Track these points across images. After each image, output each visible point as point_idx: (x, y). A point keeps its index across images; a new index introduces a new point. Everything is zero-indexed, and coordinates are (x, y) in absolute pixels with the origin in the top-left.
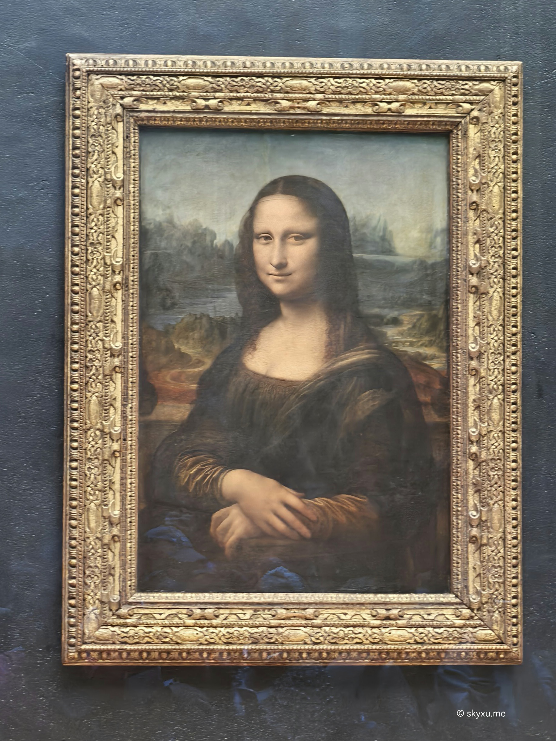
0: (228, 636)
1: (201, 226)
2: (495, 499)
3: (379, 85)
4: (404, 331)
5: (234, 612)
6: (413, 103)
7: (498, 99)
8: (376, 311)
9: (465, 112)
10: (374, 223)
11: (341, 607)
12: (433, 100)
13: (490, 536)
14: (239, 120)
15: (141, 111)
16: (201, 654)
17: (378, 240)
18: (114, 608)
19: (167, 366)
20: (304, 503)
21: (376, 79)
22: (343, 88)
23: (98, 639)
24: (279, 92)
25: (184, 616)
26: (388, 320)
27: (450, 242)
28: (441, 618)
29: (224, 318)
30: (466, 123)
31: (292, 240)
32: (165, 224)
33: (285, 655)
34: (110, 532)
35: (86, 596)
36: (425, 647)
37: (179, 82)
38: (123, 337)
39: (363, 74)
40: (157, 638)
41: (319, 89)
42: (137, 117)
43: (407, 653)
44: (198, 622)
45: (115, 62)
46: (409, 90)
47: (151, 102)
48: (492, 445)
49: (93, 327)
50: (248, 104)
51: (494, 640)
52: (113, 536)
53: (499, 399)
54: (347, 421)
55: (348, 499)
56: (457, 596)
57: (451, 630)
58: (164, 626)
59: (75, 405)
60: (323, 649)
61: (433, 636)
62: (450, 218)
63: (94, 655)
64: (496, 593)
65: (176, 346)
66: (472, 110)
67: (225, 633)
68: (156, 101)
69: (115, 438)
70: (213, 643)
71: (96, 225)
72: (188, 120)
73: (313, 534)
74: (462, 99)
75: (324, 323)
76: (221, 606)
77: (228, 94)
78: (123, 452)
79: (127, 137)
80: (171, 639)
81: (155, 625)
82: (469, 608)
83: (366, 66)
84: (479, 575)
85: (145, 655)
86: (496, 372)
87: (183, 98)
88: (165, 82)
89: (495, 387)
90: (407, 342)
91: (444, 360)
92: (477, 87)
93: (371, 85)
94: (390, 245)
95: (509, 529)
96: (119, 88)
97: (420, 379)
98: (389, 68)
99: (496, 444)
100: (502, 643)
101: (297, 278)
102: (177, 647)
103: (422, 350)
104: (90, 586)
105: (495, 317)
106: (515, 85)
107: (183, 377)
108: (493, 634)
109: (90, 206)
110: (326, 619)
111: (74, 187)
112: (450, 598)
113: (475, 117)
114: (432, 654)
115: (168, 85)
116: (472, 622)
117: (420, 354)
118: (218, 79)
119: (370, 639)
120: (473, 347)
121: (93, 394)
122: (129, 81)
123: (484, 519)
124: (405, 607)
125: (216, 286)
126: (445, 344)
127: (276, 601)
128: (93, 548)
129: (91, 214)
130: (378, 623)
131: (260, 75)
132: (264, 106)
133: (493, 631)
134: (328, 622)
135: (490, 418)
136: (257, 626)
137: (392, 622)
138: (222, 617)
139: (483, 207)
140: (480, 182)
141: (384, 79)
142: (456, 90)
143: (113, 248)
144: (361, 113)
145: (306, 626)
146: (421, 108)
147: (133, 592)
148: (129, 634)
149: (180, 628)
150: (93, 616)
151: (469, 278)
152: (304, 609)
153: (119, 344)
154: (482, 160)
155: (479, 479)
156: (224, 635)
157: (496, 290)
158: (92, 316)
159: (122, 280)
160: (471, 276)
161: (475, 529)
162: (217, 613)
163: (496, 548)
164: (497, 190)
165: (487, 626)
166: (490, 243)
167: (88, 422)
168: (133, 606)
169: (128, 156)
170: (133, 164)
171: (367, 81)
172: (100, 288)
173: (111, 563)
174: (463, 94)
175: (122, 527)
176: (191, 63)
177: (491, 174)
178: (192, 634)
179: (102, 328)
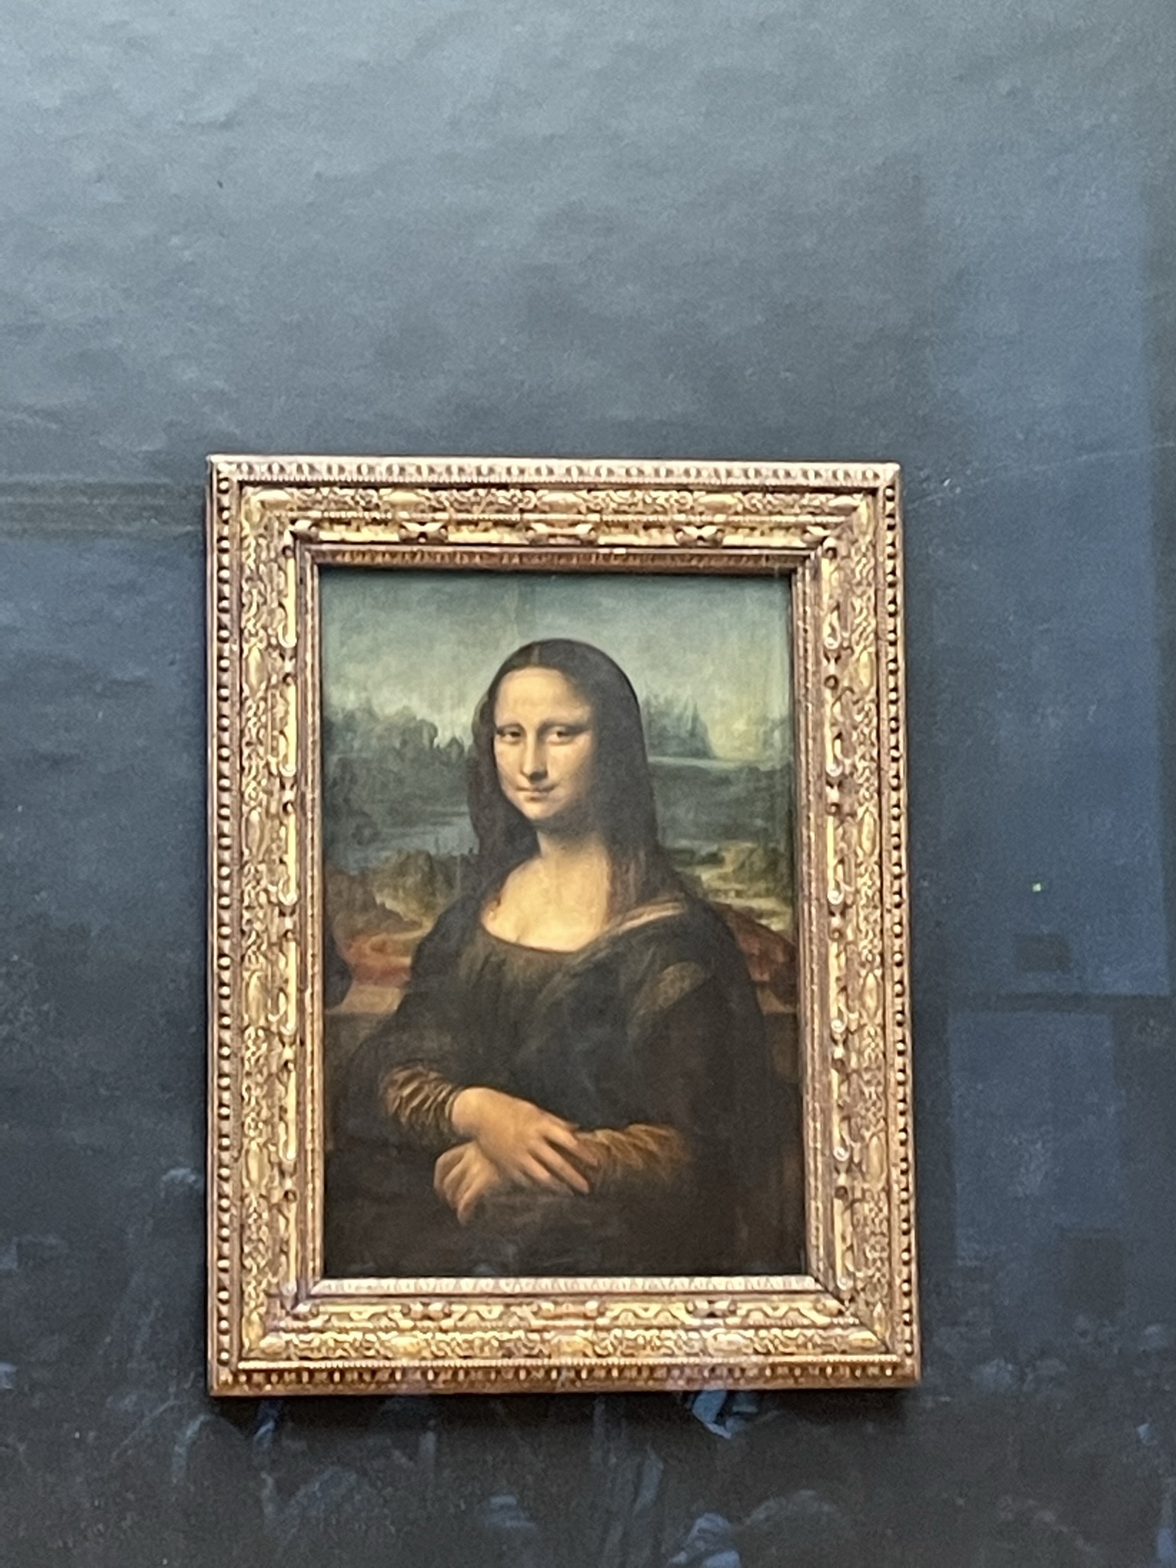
0: (466, 1346)
1: (415, 718)
2: (873, 1129)
3: (682, 501)
4: (726, 874)
5: (474, 1308)
6: (736, 528)
7: (864, 520)
8: (684, 843)
9: (814, 540)
10: (677, 711)
12: (766, 522)
13: (866, 1186)
14: (472, 555)
15: (322, 542)
16: (424, 1374)
17: (684, 735)
18: (290, 1303)
21: (679, 491)
22: (630, 505)
23: (263, 1351)
24: (532, 511)
25: (397, 1316)
27: (795, 737)
28: (793, 1314)
30: (816, 556)
32: (359, 715)
33: (554, 1375)
34: (281, 1184)
35: (244, 1286)
36: (771, 1360)
37: (380, 497)
38: (298, 886)
39: (660, 484)
40: (356, 1350)
41: (592, 506)
42: (316, 551)
43: (743, 1370)
44: (419, 1324)
45: (282, 469)
46: (730, 507)
47: (337, 527)
49: (253, 871)
50: (486, 530)
51: (876, 1347)
52: (286, 1193)
53: (876, 976)
54: (641, 1012)
56: (817, 1280)
57: (809, 1333)
58: (365, 1331)
59: (225, 991)
60: (613, 1365)
61: (781, 1343)
62: (794, 702)
63: (259, 1378)
64: (877, 1274)
65: (379, 900)
66: (825, 538)
67: (460, 1342)
69: (286, 1040)
70: (443, 1358)
71: (255, 715)
72: (393, 555)
73: (592, 1186)
74: (810, 521)
76: (453, 1299)
77: (454, 515)
78: (299, 1060)
79: (301, 580)
80: (378, 1352)
81: (352, 1329)
82: (837, 1298)
83: (663, 472)
84: (851, 1248)
85: (337, 1377)
86: (871, 935)
87: (384, 522)
88: (358, 498)
90: (730, 890)
91: (788, 918)
92: (832, 503)
93: (672, 500)
94: (704, 743)
95: (895, 1173)
96: (288, 506)
97: (751, 946)
99: (873, 1045)
100: (887, 1352)
101: (561, 793)
102: (387, 1364)
104: (250, 1270)
105: (868, 851)
106: (891, 499)
107: (389, 947)
108: (874, 1338)
109: (245, 686)
110: (617, 1317)
111: (220, 657)
112: (808, 1283)
113: (829, 549)
114: (780, 1371)
115: (362, 502)
117: (751, 910)
118: (438, 493)
119: (685, 1348)
120: (835, 898)
121: (254, 972)
122: (305, 498)
123: (856, 1160)
124: (737, 1297)
125: (439, 808)
126: (790, 894)
127: (538, 1290)
129: (247, 698)
130: (695, 1322)
132: (510, 534)
133: (874, 1333)
134: (619, 1322)
135: (863, 1005)
136: (511, 1331)
137: (720, 1321)
138: (456, 1316)
139: (845, 683)
140: (841, 647)
141: (691, 491)
142: (802, 507)
143: (282, 750)
144: (659, 542)
145: (585, 1328)
146: (749, 535)
147: (318, 1278)
148: (313, 1345)
149: (392, 1334)
150: (255, 1317)
151: (826, 792)
152: (582, 1303)
153: (291, 897)
154: (842, 613)
155: (848, 1099)
156: (458, 1345)
157: (867, 809)
158: (251, 854)
159: (296, 798)
160: (829, 789)
161: (843, 1177)
162: (448, 1310)
163: (876, 1206)
164: (865, 657)
165: (866, 1326)
166: (857, 738)
167: (246, 1016)
168: (318, 1301)
169: (304, 609)
170: (311, 623)
171: (666, 494)
172: (262, 810)
173: (283, 1234)
174: (812, 514)
175: (299, 1179)
176: (397, 468)
177: (856, 635)
178: (410, 1343)
179: (265, 872)
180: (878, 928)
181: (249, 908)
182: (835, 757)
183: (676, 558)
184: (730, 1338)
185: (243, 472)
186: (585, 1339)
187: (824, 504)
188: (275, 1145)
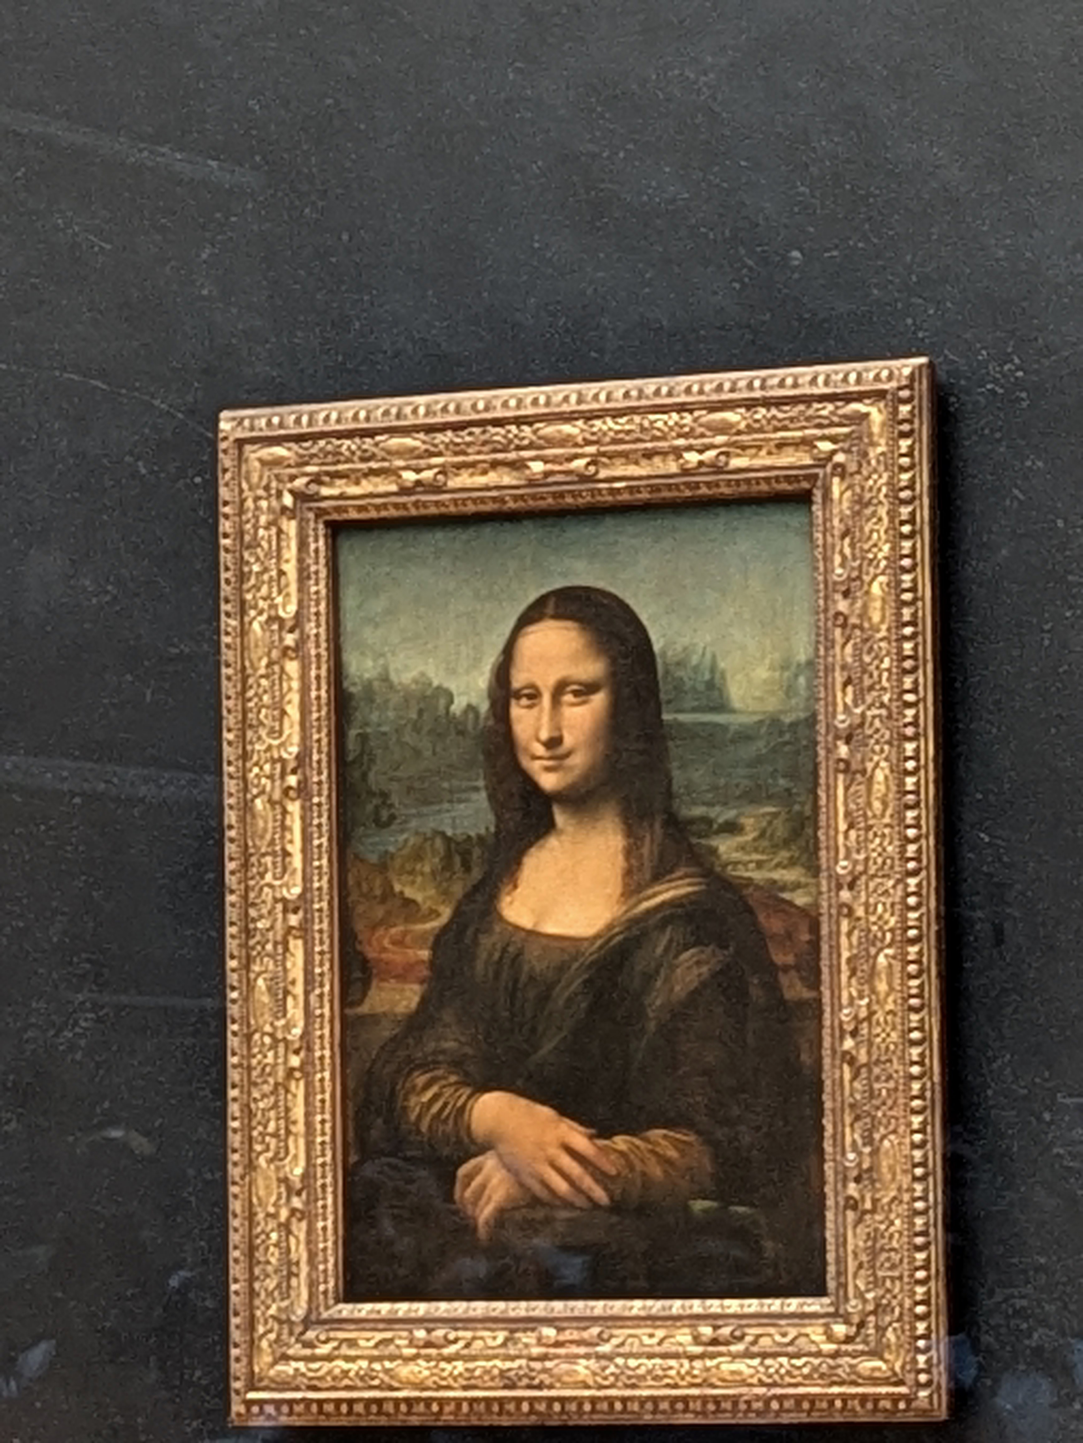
0: (467, 1375)
1: (431, 685)
2: (882, 1130)
3: (681, 423)
4: (747, 842)
5: (479, 1334)
6: (744, 448)
7: (877, 428)
8: (698, 811)
9: (822, 456)
10: (694, 660)
11: (642, 1323)
12: (771, 439)
13: (877, 1196)
15: (324, 499)
16: (428, 1405)
17: (701, 687)
18: (298, 1329)
19: (385, 922)
20: (595, 1145)
21: (679, 412)
22: (627, 433)
23: (273, 1382)
24: (527, 448)
25: (402, 1343)
26: (720, 825)
28: (802, 1340)
29: (469, 837)
30: (825, 475)
31: (568, 698)
32: (376, 684)
33: (557, 1407)
34: (288, 1202)
35: (254, 1310)
36: (777, 1391)
37: (376, 445)
38: (304, 879)
39: (660, 406)
40: (362, 1379)
41: (588, 436)
42: (319, 508)
43: (748, 1403)
44: (423, 1351)
45: (282, 421)
46: (732, 425)
47: (339, 482)
48: (878, 1035)
49: (257, 863)
50: (484, 472)
51: (888, 1378)
52: (293, 1211)
53: (886, 956)
54: (658, 1002)
55: (665, 1137)
56: (831, 1302)
57: (816, 1361)
58: (372, 1359)
59: (234, 995)
60: (616, 1397)
61: (788, 1371)
63: (270, 1409)
64: (888, 1296)
65: (397, 888)
66: (835, 452)
67: (463, 1370)
68: (344, 481)
69: (293, 1047)
70: (446, 1388)
71: (255, 694)
72: (396, 506)
73: (611, 1198)
74: (814, 434)
75: (619, 837)
76: (459, 1324)
77: (450, 459)
78: (306, 1070)
79: (304, 543)
80: (383, 1381)
81: (359, 1357)
82: (847, 1322)
83: (664, 391)
84: (863, 1264)
85: (344, 1408)
86: (880, 908)
87: (382, 472)
88: (354, 447)
89: (879, 934)
90: (751, 861)
91: (814, 890)
92: (841, 411)
93: (671, 423)
94: (722, 695)
95: (906, 1181)
96: (286, 463)
97: (775, 925)
98: (701, 392)
99: (883, 1035)
100: (900, 1383)
101: (578, 761)
102: (392, 1394)
103: (776, 875)
104: (258, 1295)
105: (878, 812)
106: (906, 401)
107: (408, 939)
108: (884, 1366)
109: (247, 664)
110: (622, 1344)
111: (226, 634)
112: (821, 1305)
113: (838, 465)
114: (788, 1404)
116: (850, 1348)
117: (774, 882)
118: (434, 435)
119: (687, 1377)
120: (843, 867)
121: (260, 975)
122: (301, 451)
123: (866, 1166)
124: (744, 1322)
125: (455, 783)
126: (816, 862)
127: (545, 1314)
128: (263, 1232)
129: (248, 676)
130: (699, 1349)
131: (498, 423)
132: (509, 474)
133: (886, 1361)
134: (621, 1350)
135: (873, 991)
136: (513, 1358)
137: (722, 1349)
138: (461, 1344)
139: (854, 620)
140: (849, 577)
141: (691, 411)
142: (808, 419)
143: (287, 732)
144: (661, 472)
145: (587, 1356)
146: (755, 456)
147: (331, 1302)
148: (320, 1374)
149: (395, 1363)
150: (264, 1344)
151: (836, 747)
152: (585, 1329)
153: (297, 890)
154: (852, 539)
155: (858, 1097)
156: (460, 1375)
157: (877, 765)
158: (254, 846)
159: (299, 782)
160: (839, 743)
161: (852, 1185)
162: (452, 1336)
163: (887, 1218)
164: (876, 589)
165: (876, 1354)
166: (867, 682)
167: (252, 1022)
168: (327, 1327)
169: (305, 574)
170: (313, 589)
171: (665, 417)
172: (265, 798)
173: (294, 1256)
174: (820, 426)
175: (308, 1195)
176: (394, 411)
177: (865, 563)
178: (412, 1372)
179: (270, 865)
180: (889, 901)
181: (254, 905)
182: (845, 705)
183: (682, 487)
184: (734, 1367)
185: (244, 428)
186: (587, 1368)
187: (832, 413)
188: (281, 1160)
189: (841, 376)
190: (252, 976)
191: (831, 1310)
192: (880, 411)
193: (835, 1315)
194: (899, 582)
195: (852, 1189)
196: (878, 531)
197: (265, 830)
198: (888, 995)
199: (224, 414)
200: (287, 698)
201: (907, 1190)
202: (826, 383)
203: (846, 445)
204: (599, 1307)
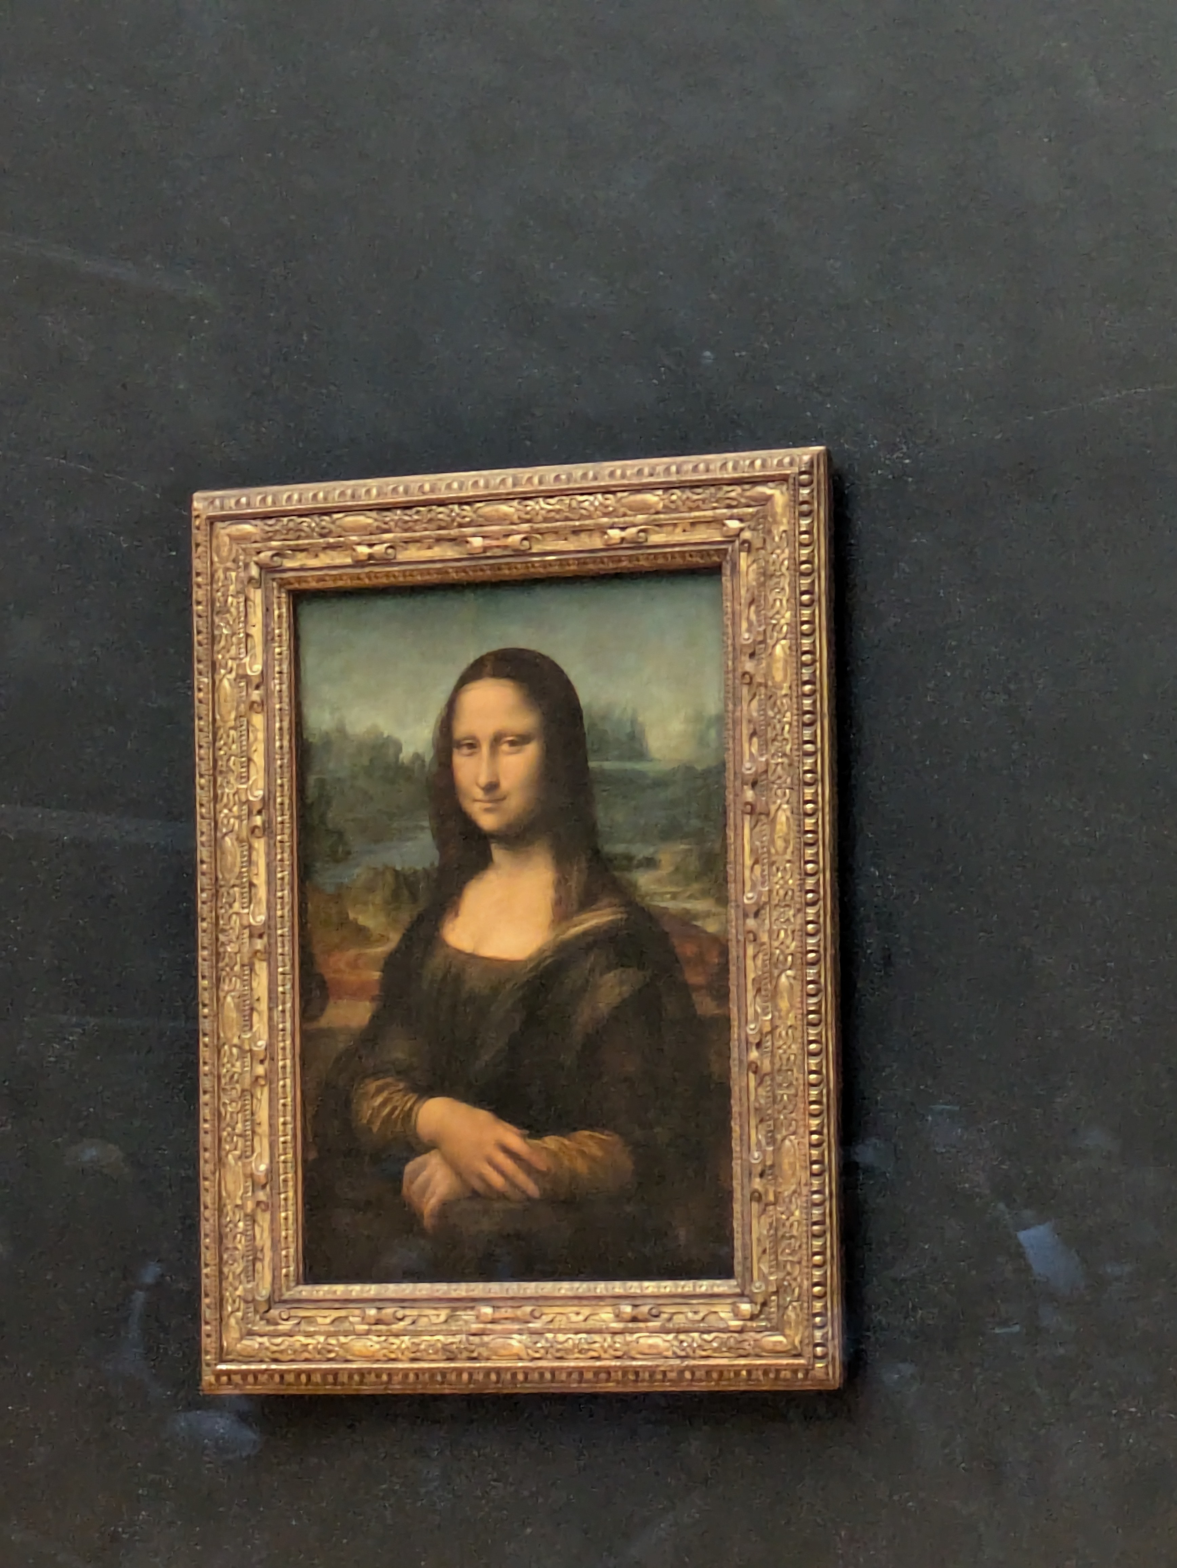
0: (414, 1349)
1: (382, 734)
2: (784, 1133)
3: (608, 503)
4: (663, 876)
5: (425, 1312)
6: (661, 526)
7: (780, 510)
8: (619, 848)
9: (731, 533)
10: (618, 713)
11: (570, 1302)
13: (779, 1190)
14: (420, 573)
15: (286, 570)
16: (378, 1376)
17: (623, 738)
18: (263, 1308)
19: (341, 946)
21: (604, 493)
22: (557, 512)
23: (240, 1355)
24: (468, 525)
25: (355, 1320)
26: (640, 861)
28: (712, 1317)
29: (415, 872)
30: (736, 551)
31: (505, 747)
32: (333, 735)
33: (493, 1377)
34: (254, 1195)
35: (224, 1292)
36: (690, 1363)
37: (333, 522)
38: (269, 908)
39: (586, 488)
40: (319, 1353)
41: (524, 516)
42: (282, 579)
43: (664, 1373)
44: (374, 1328)
45: (249, 501)
46: (651, 506)
47: (300, 555)
48: (780, 1047)
49: (226, 894)
50: (430, 548)
51: (788, 1351)
52: (258, 1203)
53: (788, 977)
55: (591, 1137)
56: (737, 1284)
57: (724, 1336)
58: (329, 1335)
59: (207, 1011)
60: (546, 1368)
61: (699, 1345)
63: (237, 1379)
64: (788, 1278)
65: (352, 916)
66: (743, 529)
67: (410, 1345)
68: (304, 554)
69: (258, 1058)
70: (395, 1360)
71: (225, 744)
72: (351, 577)
74: (724, 514)
76: (405, 1304)
77: (399, 535)
78: (270, 1079)
79: (267, 610)
80: (338, 1354)
81: (316, 1333)
82: (752, 1302)
84: (765, 1251)
85: (303, 1378)
87: (338, 547)
88: (313, 525)
89: (781, 958)
90: (666, 893)
91: (720, 919)
92: (748, 494)
93: (597, 503)
94: (641, 745)
95: (804, 1176)
96: (253, 539)
97: (688, 950)
99: (785, 1047)
100: (799, 1355)
102: (346, 1366)
103: (691, 905)
105: (780, 849)
106: (804, 485)
107: (361, 961)
108: (785, 1341)
109: (218, 717)
110: (552, 1321)
112: (729, 1286)
113: (745, 541)
114: (699, 1374)
115: (317, 529)
116: (754, 1324)
117: (687, 912)
118: (384, 514)
119: (609, 1351)
120: (750, 898)
121: (228, 993)
122: (266, 528)
123: (769, 1163)
124: (660, 1301)
125: (404, 822)
126: (721, 894)
127: (482, 1295)
128: (231, 1221)
129: (219, 728)
130: (620, 1326)
131: (442, 503)
132: (452, 549)
133: (786, 1336)
135: (776, 1007)
137: (641, 1325)
138: (408, 1321)
139: (759, 679)
140: (754, 641)
141: (614, 493)
142: (718, 500)
143: (253, 778)
144: (588, 547)
145: (520, 1332)
146: (672, 533)
147: (292, 1284)
148: (282, 1347)
149: (350, 1338)
150: (232, 1321)
151: (742, 790)
152: (520, 1307)
153: (261, 918)
154: (757, 607)
155: (762, 1101)
156: (407, 1348)
157: (779, 807)
158: (224, 878)
159: (264, 823)
160: (745, 787)
161: (758, 1180)
162: (400, 1314)
163: (788, 1208)
164: (778, 650)
165: (776, 1329)
166: (770, 734)
167: (222, 1035)
168: (289, 1306)
169: (269, 638)
170: (277, 650)
171: (591, 498)
172: (233, 836)
173: (258, 1243)
174: (729, 507)
175: (271, 1189)
176: (349, 492)
177: (770, 627)
178: (365, 1346)
179: (237, 895)
180: (791, 927)
181: (223, 931)
182: (751, 754)
183: (606, 560)
184: (651, 1341)
185: (215, 508)
186: (520, 1342)
187: (741, 495)
188: (247, 1157)
189: (747, 462)
190: (222, 994)
191: (738, 1290)
192: (782, 493)
193: (742, 1295)
194: (799, 645)
195: (757, 1183)
196: (781, 601)
197: (234, 864)
198: (788, 1012)
199: (196, 495)
200: (254, 748)
201: (806, 1185)
202: (735, 468)
203: (752, 524)
204: (531, 1288)
